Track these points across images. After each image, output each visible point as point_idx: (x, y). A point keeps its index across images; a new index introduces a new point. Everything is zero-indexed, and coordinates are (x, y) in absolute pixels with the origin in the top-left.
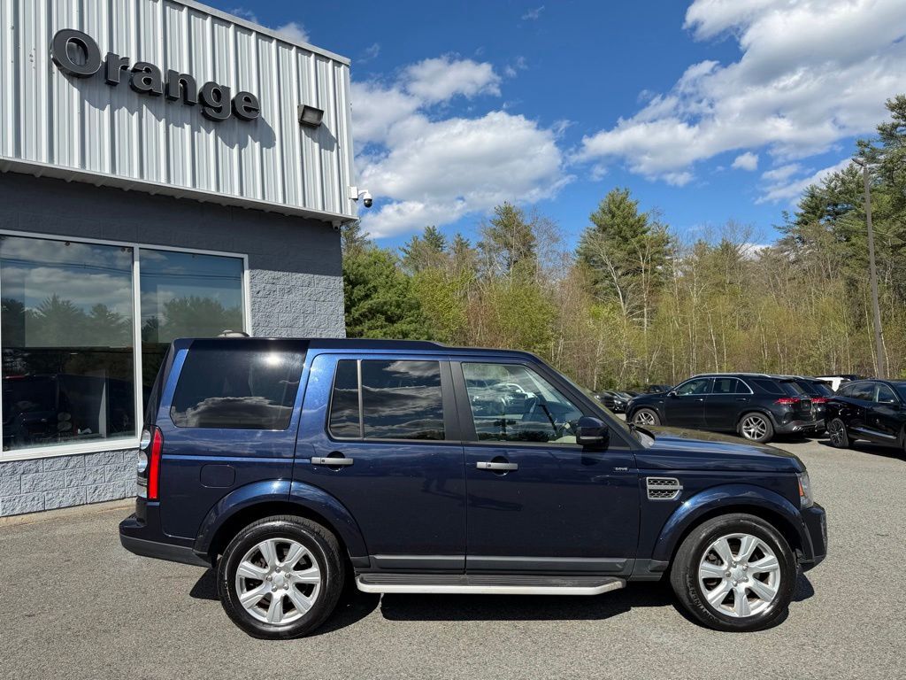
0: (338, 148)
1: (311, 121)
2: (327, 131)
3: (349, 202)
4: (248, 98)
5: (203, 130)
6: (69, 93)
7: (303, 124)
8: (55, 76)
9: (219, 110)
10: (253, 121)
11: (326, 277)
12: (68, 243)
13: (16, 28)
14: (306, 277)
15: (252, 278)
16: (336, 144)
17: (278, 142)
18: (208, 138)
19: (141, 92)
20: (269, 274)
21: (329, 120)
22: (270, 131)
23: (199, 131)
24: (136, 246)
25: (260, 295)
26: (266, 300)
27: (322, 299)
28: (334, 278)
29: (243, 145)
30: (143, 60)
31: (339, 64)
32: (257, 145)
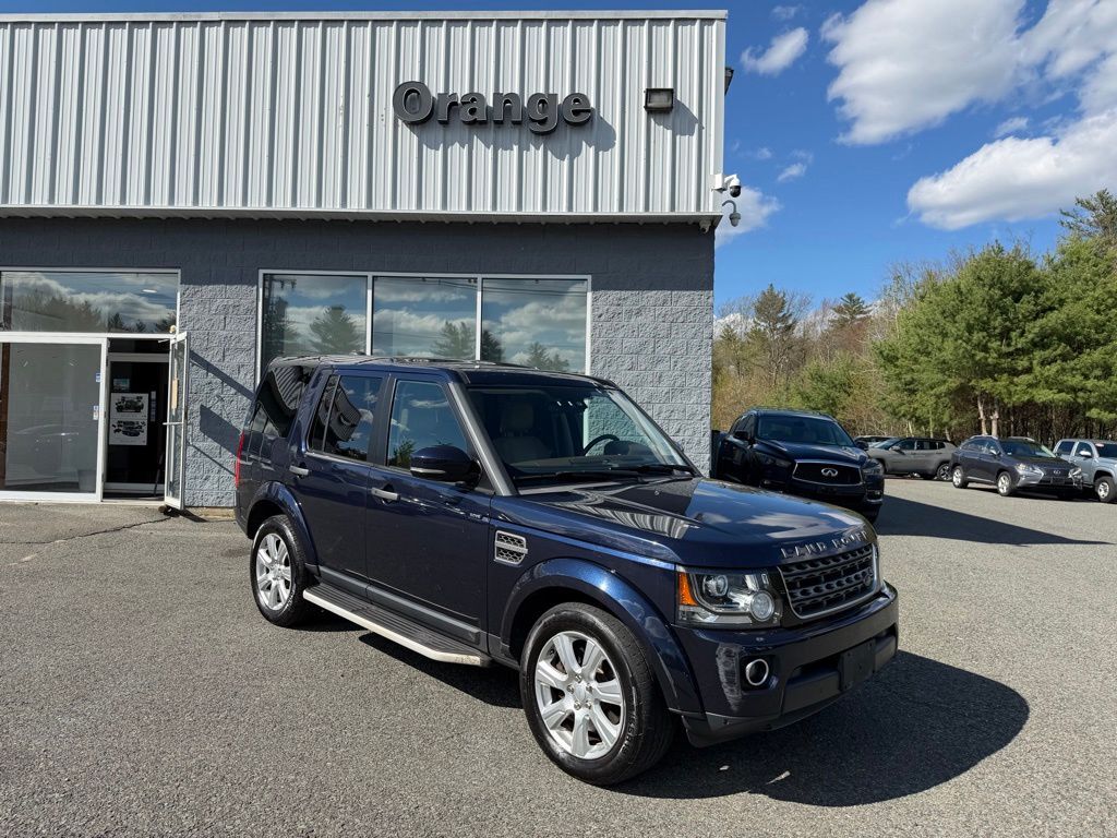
0: (701, 128)
1: (663, 107)
2: (687, 111)
3: (711, 194)
5: (532, 148)
6: (409, 138)
7: (650, 111)
8: (400, 129)
9: (542, 122)
10: (588, 125)
11: (688, 293)
12: (423, 279)
13: (371, 95)
14: (661, 294)
15: (595, 300)
16: (697, 126)
17: (617, 142)
18: (535, 155)
19: (469, 124)
20: (614, 295)
21: (688, 97)
22: (610, 129)
23: (528, 150)
24: (479, 277)
25: (603, 317)
26: (608, 325)
27: (681, 319)
28: (700, 292)
29: (575, 153)
31: (711, 21)
32: (592, 150)
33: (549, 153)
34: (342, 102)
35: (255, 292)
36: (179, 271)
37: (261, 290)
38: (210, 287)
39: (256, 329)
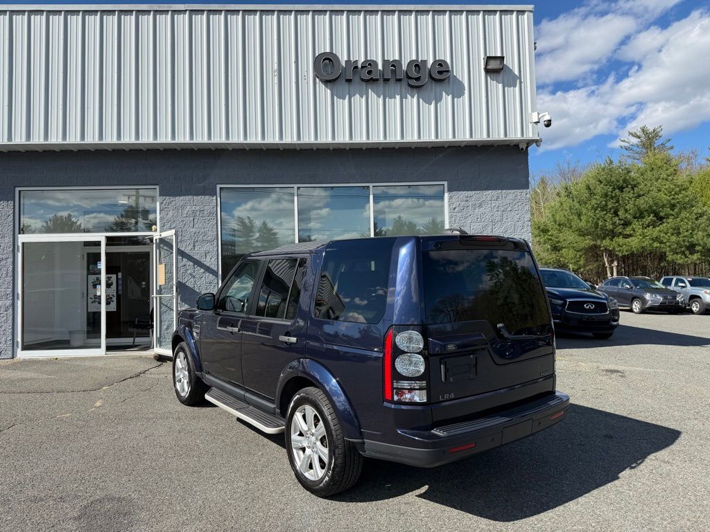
0: (521, 83)
1: (496, 68)
2: (511, 71)
3: (530, 125)
4: (441, 63)
5: (409, 97)
6: (325, 92)
7: (487, 71)
8: (317, 85)
9: (418, 79)
10: (447, 80)
11: (513, 191)
12: (332, 187)
13: (297, 62)
14: (495, 193)
15: (450, 198)
16: (518, 81)
17: (466, 92)
18: (412, 101)
19: (367, 81)
20: (463, 194)
21: (512, 62)
22: (461, 84)
23: (406, 98)
24: (371, 185)
25: (456, 210)
26: (460, 214)
27: (509, 209)
28: (521, 191)
29: (438, 99)
30: (369, 59)
31: (523, 12)
32: (450, 97)
33: (421, 100)
34: (276, 66)
35: (215, 201)
36: (157, 187)
37: (219, 199)
38: (182, 198)
39: (217, 226)
